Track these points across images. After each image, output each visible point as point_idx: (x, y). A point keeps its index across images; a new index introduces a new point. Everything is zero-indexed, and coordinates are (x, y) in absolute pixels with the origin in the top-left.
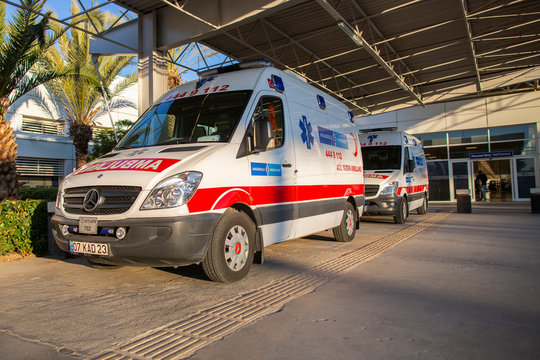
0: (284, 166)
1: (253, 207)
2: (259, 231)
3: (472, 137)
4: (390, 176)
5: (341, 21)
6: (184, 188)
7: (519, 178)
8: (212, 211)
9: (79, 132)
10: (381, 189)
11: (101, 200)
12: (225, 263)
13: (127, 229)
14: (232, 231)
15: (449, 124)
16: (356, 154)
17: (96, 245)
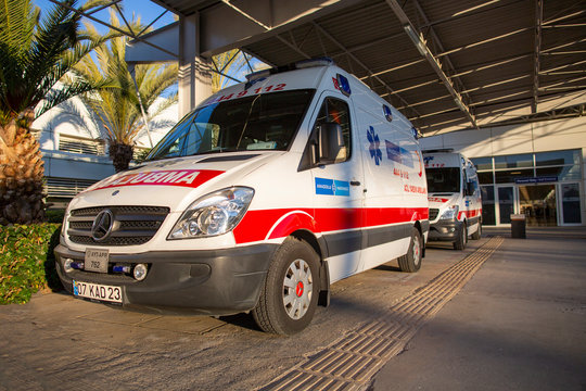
0: (353, 184)
1: (318, 235)
2: (325, 266)
3: (518, 162)
4: (450, 199)
5: (407, 24)
6: (230, 210)
7: (564, 203)
8: (266, 241)
9: (119, 151)
10: (441, 213)
11: (114, 226)
12: (282, 309)
13: (149, 266)
14: (292, 266)
15: (495, 149)
16: (420, 174)
17: (106, 287)
